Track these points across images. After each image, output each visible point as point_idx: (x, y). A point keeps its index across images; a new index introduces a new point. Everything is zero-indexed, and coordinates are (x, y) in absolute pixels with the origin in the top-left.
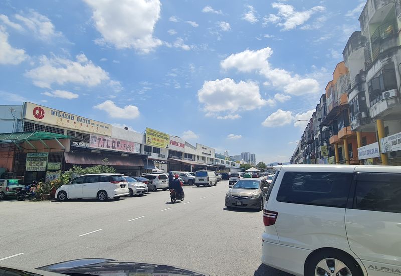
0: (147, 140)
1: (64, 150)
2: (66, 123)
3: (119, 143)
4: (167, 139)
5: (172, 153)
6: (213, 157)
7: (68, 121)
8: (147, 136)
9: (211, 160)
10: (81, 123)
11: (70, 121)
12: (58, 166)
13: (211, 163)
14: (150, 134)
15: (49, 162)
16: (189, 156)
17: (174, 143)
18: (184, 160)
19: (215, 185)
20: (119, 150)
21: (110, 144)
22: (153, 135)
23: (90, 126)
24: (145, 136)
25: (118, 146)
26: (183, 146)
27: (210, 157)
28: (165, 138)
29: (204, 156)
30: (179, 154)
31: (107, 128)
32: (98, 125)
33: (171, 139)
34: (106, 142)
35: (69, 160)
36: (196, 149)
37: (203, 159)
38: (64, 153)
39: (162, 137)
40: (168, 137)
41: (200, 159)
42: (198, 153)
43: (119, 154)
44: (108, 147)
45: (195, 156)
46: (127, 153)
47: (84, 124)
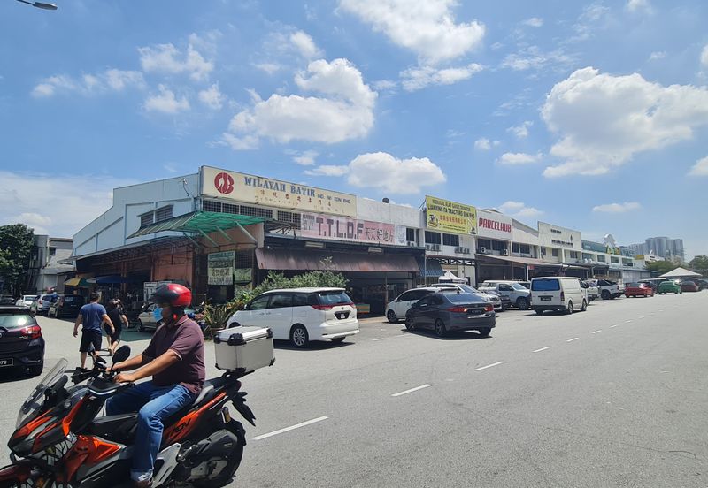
0: (429, 219)
1: (256, 244)
2: (272, 197)
3: (360, 225)
4: (472, 216)
5: (483, 243)
6: (577, 248)
7: (275, 194)
8: (429, 212)
9: (574, 254)
10: (298, 195)
11: (278, 193)
12: (248, 274)
13: (573, 261)
14: (433, 208)
16: (524, 249)
17: (487, 224)
18: (512, 257)
20: (362, 240)
21: (343, 229)
22: (440, 209)
23: (315, 199)
24: (425, 212)
26: (506, 228)
27: (571, 249)
28: (466, 215)
29: (557, 246)
30: (500, 246)
31: (348, 201)
32: (329, 198)
33: (481, 215)
35: (264, 262)
36: (536, 233)
37: (556, 252)
39: (460, 213)
40: (472, 212)
41: (549, 254)
42: (544, 240)
43: (364, 247)
45: (535, 247)
46: (379, 246)
47: (305, 198)
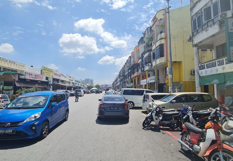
0: (43, 73)
1: (15, 80)
3: (37, 76)
4: (52, 72)
5: (54, 79)
6: (74, 82)
7: (5, 63)
8: (43, 70)
9: (73, 83)
10: (11, 64)
11: (6, 62)
12: (11, 88)
13: (73, 85)
14: (44, 69)
15: (5, 85)
16: (63, 81)
17: (56, 74)
18: (60, 83)
19: (83, 96)
20: (37, 79)
21: (34, 77)
22: (45, 70)
23: (15, 65)
24: (42, 70)
25: (37, 77)
26: (60, 76)
27: (73, 82)
28: (51, 72)
29: (70, 81)
30: (58, 80)
31: (24, 66)
32: (19, 65)
33: (54, 72)
34: (32, 76)
36: (66, 77)
37: (69, 83)
38: (15, 82)
39: (50, 71)
40: (52, 71)
41: (68, 83)
42: (67, 79)
43: (37, 81)
44: (33, 78)
45: (65, 81)
47: (13, 65)
